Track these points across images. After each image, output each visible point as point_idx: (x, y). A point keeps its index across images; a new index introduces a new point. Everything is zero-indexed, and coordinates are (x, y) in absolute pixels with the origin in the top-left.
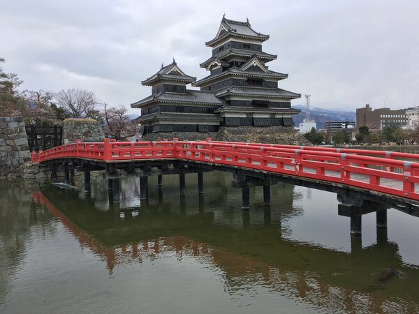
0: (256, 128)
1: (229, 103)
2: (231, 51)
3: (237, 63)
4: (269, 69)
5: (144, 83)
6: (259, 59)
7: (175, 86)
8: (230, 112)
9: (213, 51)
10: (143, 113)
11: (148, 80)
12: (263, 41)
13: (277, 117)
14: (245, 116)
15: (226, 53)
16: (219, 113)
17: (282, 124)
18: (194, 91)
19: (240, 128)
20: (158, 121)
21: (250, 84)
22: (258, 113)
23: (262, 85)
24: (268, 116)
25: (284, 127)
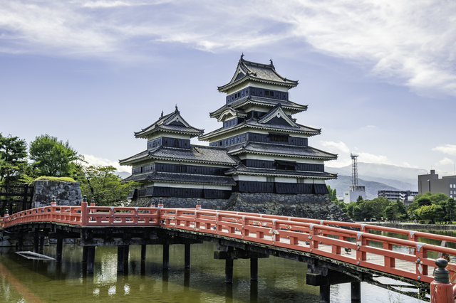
0: (279, 196)
1: (244, 163)
2: (249, 99)
3: (256, 113)
4: (297, 122)
5: (137, 135)
6: (283, 109)
7: (177, 139)
8: (245, 174)
9: (227, 97)
10: (134, 172)
11: (143, 131)
12: (289, 87)
13: (306, 182)
14: (263, 180)
15: (242, 101)
16: (231, 175)
17: (313, 192)
18: (200, 147)
19: (257, 195)
20: (153, 183)
21: (271, 140)
22: (282, 177)
23: (287, 141)
24: (294, 181)
25: (316, 197)
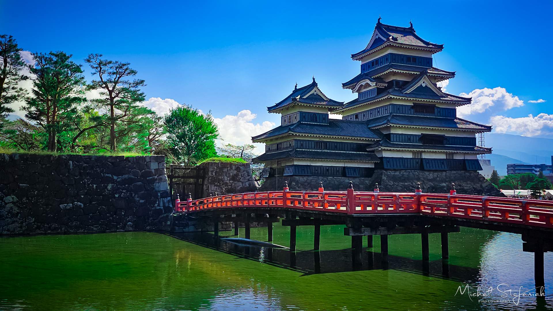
0: (427, 173)
1: (388, 137)
2: (391, 67)
4: (442, 91)
5: (271, 110)
6: (429, 77)
8: (390, 150)
9: (362, 66)
10: (268, 149)
11: (277, 105)
12: (433, 52)
13: (457, 157)
15: (382, 69)
16: (373, 151)
17: (465, 169)
19: (403, 172)
20: (293, 161)
21: (416, 112)
22: (430, 152)
23: (434, 113)
24: (443, 157)
25: (467, 174)
